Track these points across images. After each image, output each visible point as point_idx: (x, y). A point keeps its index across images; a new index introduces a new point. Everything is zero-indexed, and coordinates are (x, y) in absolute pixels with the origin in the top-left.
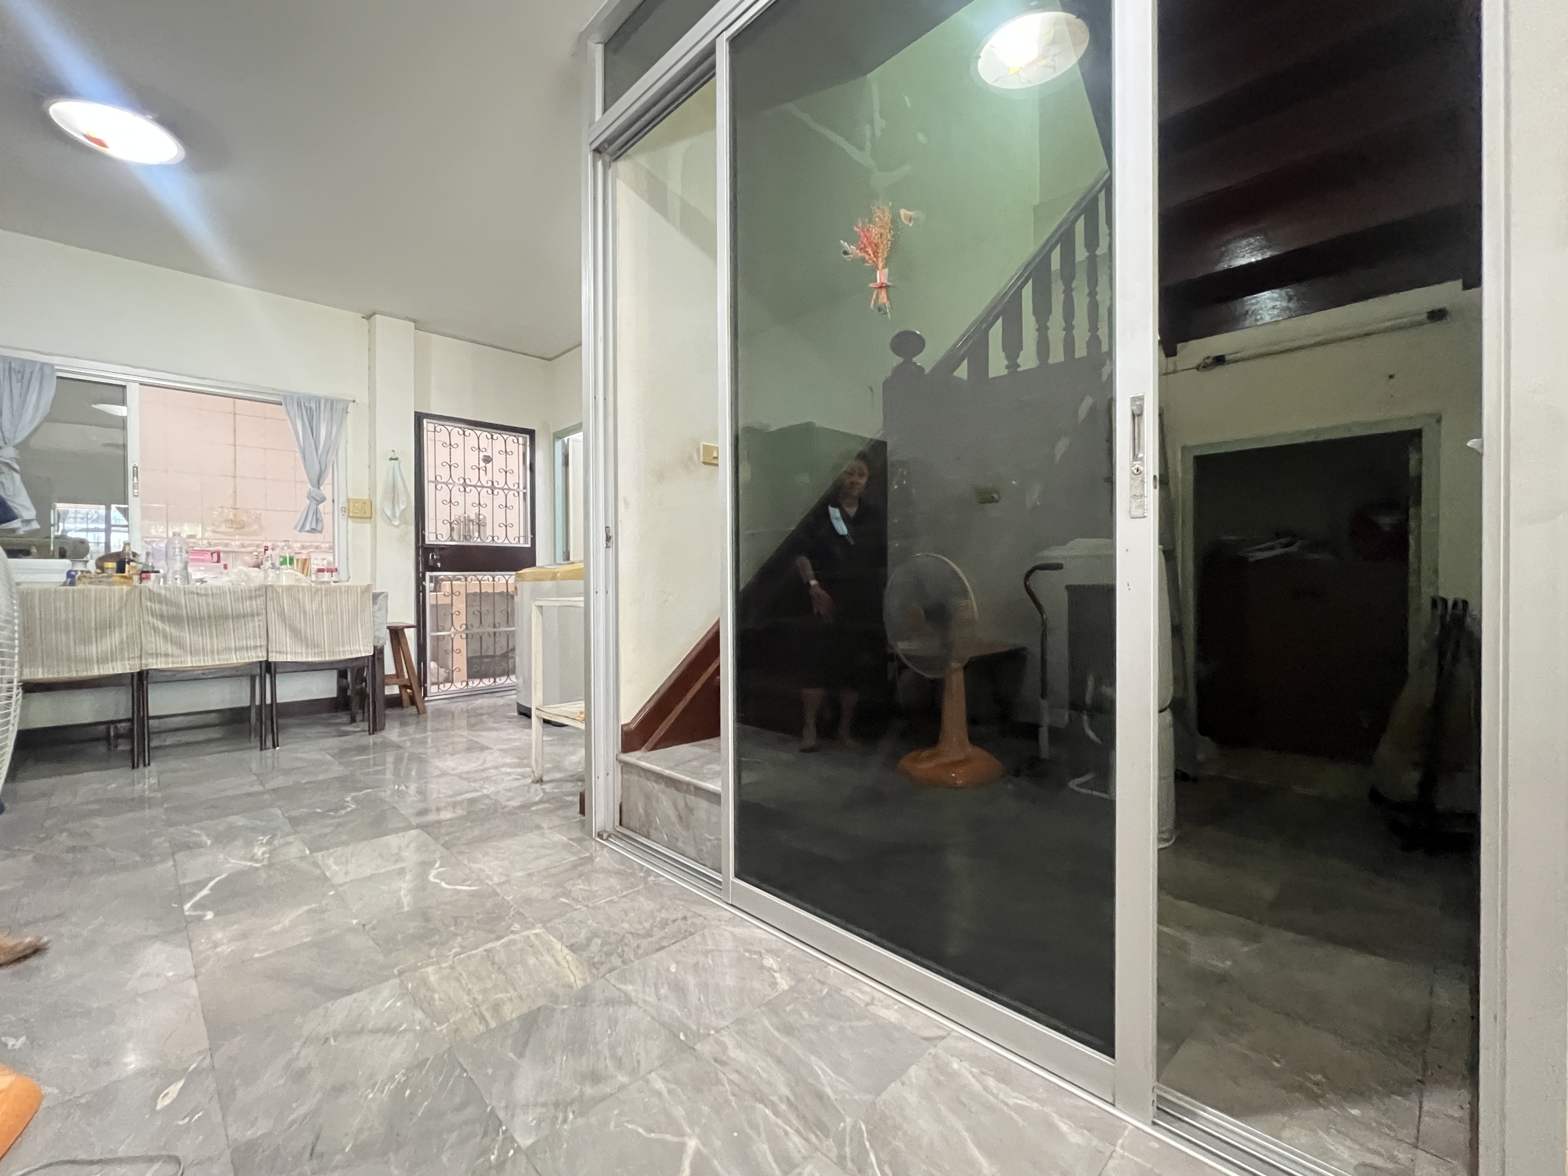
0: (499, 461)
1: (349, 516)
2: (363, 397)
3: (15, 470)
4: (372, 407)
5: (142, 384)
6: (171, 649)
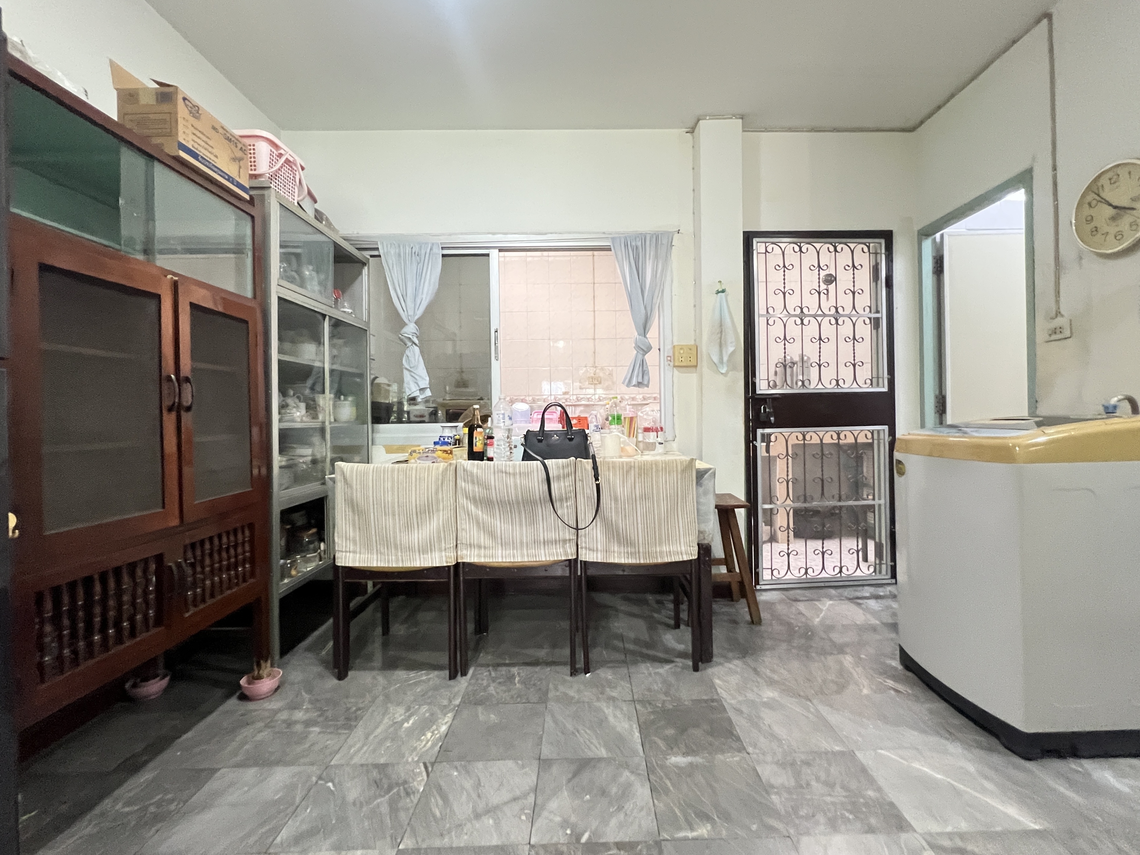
0: (844, 279)
1: (674, 366)
2: (687, 227)
3: (416, 344)
4: (696, 235)
5: (500, 249)
6: (484, 540)
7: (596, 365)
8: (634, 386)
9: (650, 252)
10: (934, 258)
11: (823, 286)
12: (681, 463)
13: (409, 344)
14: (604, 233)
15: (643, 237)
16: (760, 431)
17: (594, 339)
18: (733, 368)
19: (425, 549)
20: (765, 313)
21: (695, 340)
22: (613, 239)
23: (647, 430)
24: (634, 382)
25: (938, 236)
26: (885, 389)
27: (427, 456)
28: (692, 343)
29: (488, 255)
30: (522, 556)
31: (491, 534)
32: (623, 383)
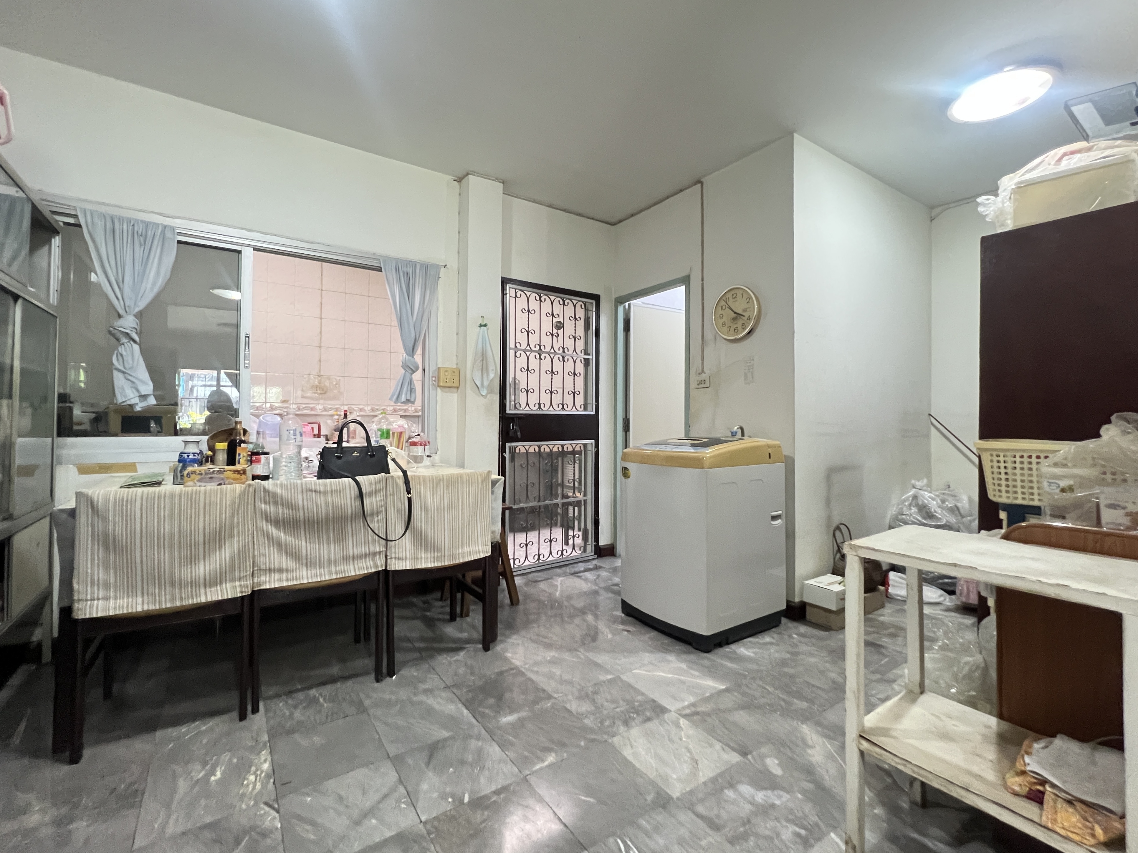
0: (569, 326)
1: (439, 386)
2: (453, 263)
3: (135, 341)
4: (462, 272)
5: (255, 249)
7: (322, 373)
8: (403, 403)
9: (419, 278)
10: (624, 320)
11: (555, 331)
12: (481, 475)
14: (374, 253)
15: (413, 264)
16: (508, 445)
17: (320, 347)
18: (491, 391)
19: (213, 582)
20: (514, 347)
21: (457, 364)
22: (385, 261)
23: (413, 444)
24: (403, 398)
25: (627, 304)
26: (593, 413)
27: (211, 478)
28: (455, 367)
29: (239, 252)
32: (391, 399)
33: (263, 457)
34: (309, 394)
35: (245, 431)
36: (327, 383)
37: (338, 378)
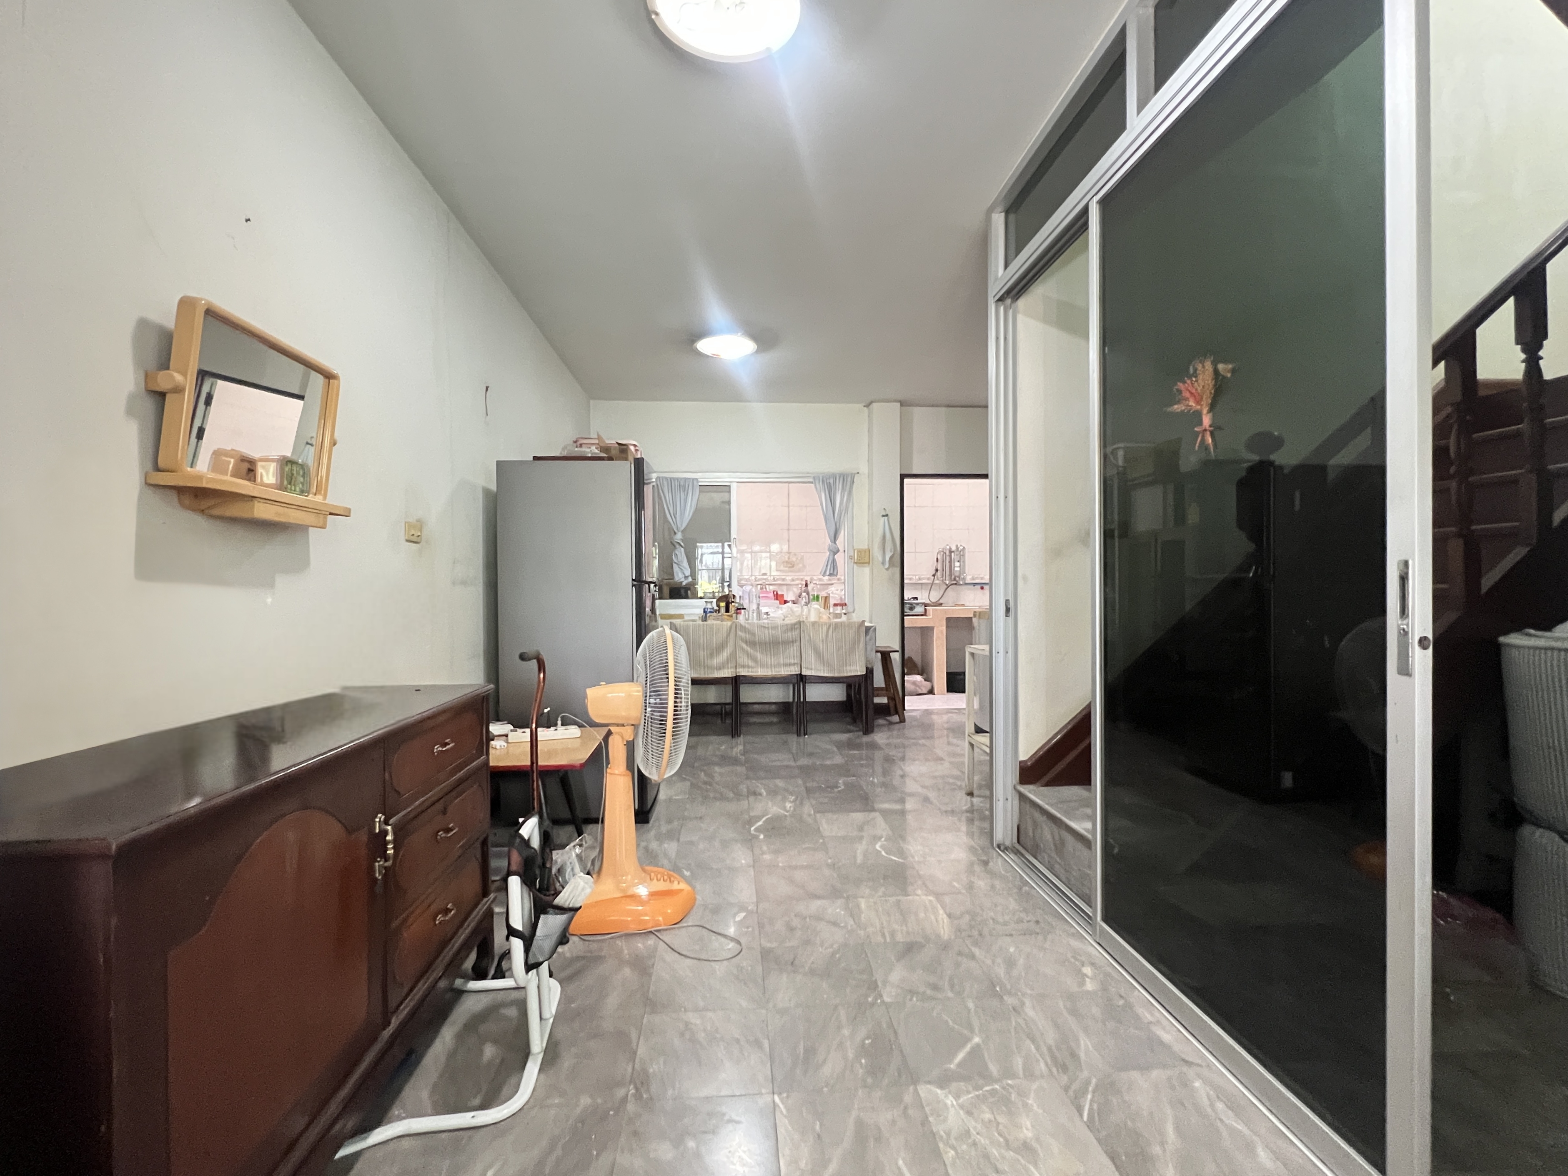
1: (854, 562)
2: (864, 469)
3: (681, 545)
5: (738, 482)
6: (751, 663)
8: (828, 576)
9: (839, 486)
12: (856, 623)
13: (677, 546)
14: (808, 473)
15: (834, 476)
17: (788, 529)
18: (893, 565)
19: (719, 668)
21: (868, 545)
22: (814, 478)
23: (835, 605)
24: (828, 572)
27: (718, 619)
28: (866, 547)
29: (729, 486)
30: (772, 671)
31: (755, 660)
33: (743, 611)
34: (782, 568)
35: (734, 596)
36: (794, 559)
37: (802, 554)
